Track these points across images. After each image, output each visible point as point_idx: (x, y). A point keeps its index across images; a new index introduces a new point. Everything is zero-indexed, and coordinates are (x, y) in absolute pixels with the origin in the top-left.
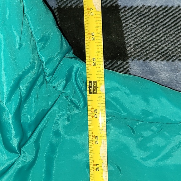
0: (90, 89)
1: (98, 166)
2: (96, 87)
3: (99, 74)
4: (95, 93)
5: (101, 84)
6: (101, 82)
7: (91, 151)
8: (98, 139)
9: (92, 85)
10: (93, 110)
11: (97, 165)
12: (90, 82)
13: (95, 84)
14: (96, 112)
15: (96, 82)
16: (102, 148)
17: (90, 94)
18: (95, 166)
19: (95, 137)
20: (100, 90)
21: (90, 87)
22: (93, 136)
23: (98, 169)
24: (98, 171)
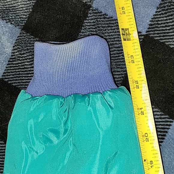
0: (124, 36)
1: (143, 110)
2: (129, 34)
3: (130, 22)
4: (129, 40)
5: (133, 30)
6: (133, 29)
7: (133, 96)
8: (138, 84)
9: (124, 32)
10: (130, 56)
11: (141, 108)
12: (122, 29)
13: (128, 31)
14: (132, 58)
15: (127, 29)
16: (143, 92)
17: (124, 40)
18: (139, 110)
19: (135, 82)
20: (133, 37)
21: (123, 34)
22: (133, 81)
23: (142, 113)
24: (143, 114)
